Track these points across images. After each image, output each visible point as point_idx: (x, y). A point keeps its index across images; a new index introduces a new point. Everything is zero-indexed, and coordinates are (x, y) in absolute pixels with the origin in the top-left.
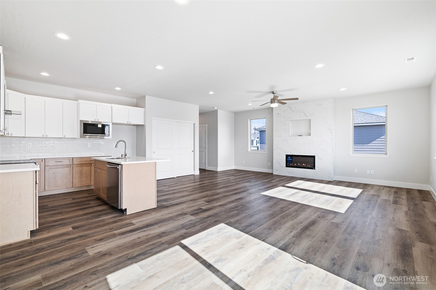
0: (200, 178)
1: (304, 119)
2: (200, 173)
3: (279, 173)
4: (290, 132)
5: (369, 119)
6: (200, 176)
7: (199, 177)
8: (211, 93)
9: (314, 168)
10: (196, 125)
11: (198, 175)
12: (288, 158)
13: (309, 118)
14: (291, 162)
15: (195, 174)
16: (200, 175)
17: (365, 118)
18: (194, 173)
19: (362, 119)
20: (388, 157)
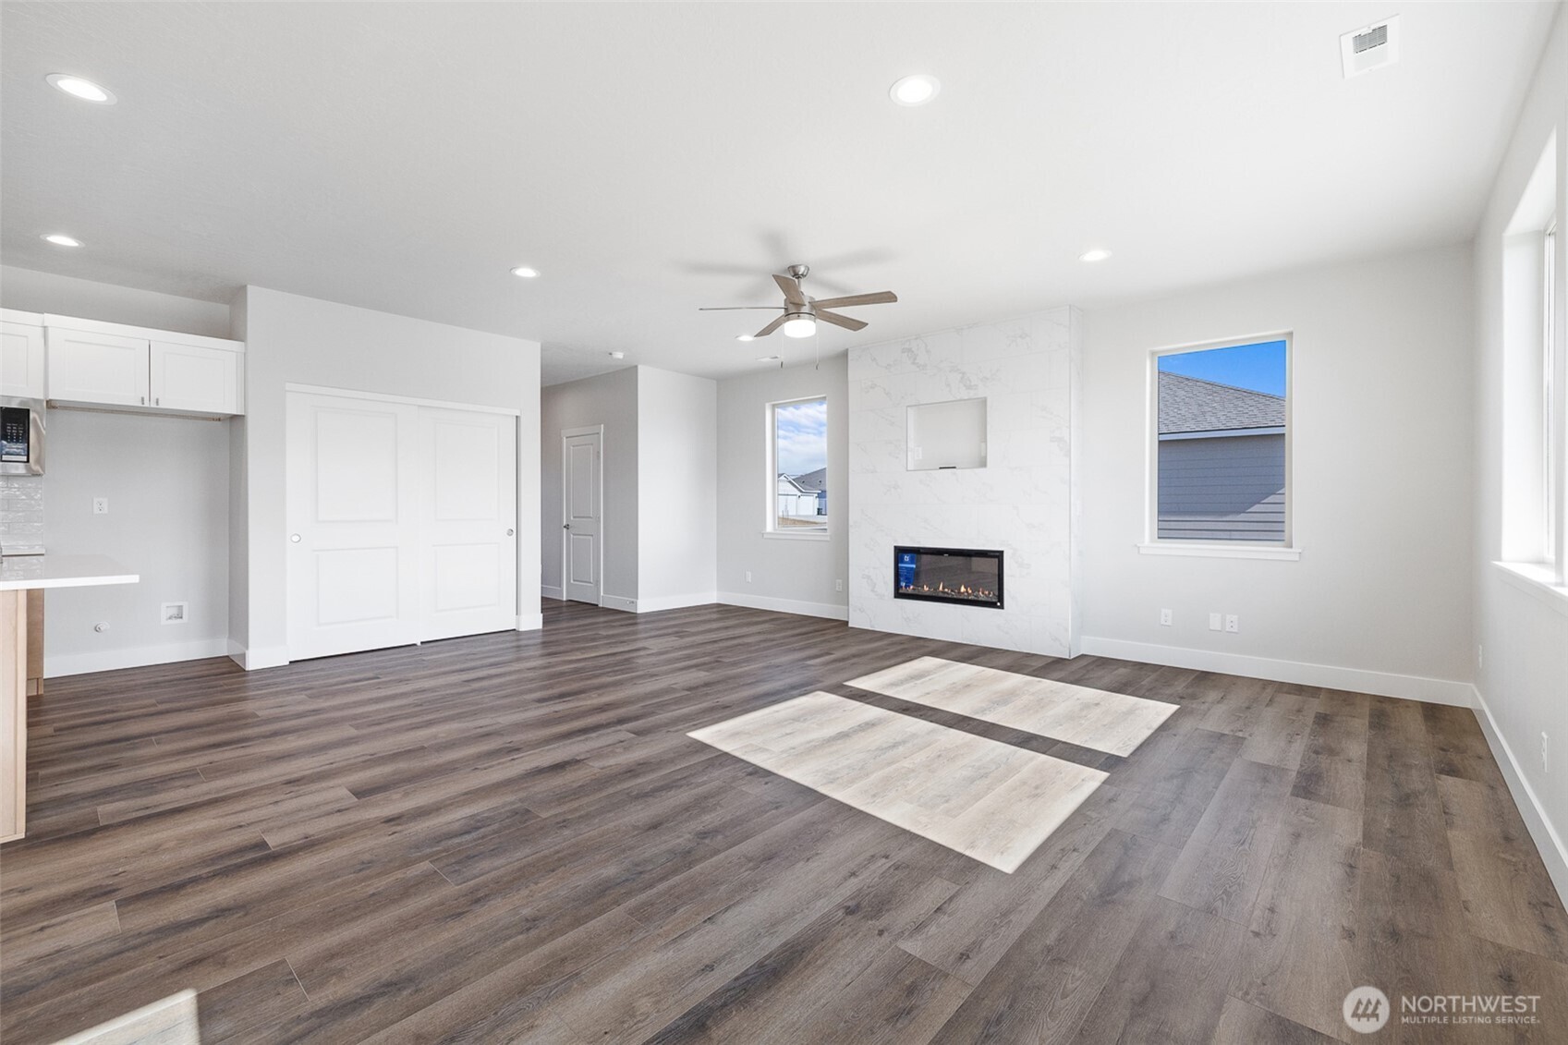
0: (544, 643)
1: (960, 400)
2: (545, 623)
3: (871, 621)
4: (909, 454)
5: (1256, 412)
6: (543, 636)
7: (540, 641)
8: (526, 272)
9: (999, 604)
10: (523, 420)
11: (538, 631)
12: (903, 562)
13: (981, 395)
14: (913, 577)
15: (522, 629)
16: (543, 631)
17: (1240, 409)
18: (518, 622)
19: (1229, 415)
20: (1297, 558)
